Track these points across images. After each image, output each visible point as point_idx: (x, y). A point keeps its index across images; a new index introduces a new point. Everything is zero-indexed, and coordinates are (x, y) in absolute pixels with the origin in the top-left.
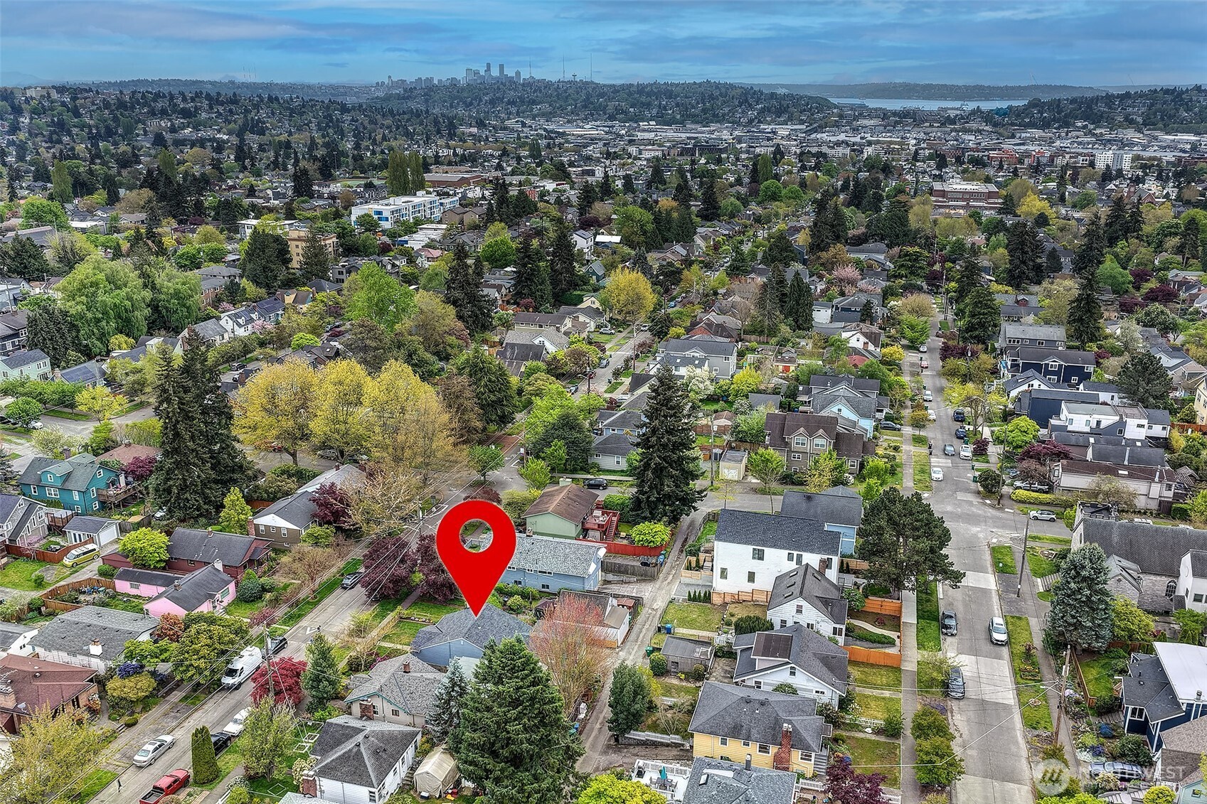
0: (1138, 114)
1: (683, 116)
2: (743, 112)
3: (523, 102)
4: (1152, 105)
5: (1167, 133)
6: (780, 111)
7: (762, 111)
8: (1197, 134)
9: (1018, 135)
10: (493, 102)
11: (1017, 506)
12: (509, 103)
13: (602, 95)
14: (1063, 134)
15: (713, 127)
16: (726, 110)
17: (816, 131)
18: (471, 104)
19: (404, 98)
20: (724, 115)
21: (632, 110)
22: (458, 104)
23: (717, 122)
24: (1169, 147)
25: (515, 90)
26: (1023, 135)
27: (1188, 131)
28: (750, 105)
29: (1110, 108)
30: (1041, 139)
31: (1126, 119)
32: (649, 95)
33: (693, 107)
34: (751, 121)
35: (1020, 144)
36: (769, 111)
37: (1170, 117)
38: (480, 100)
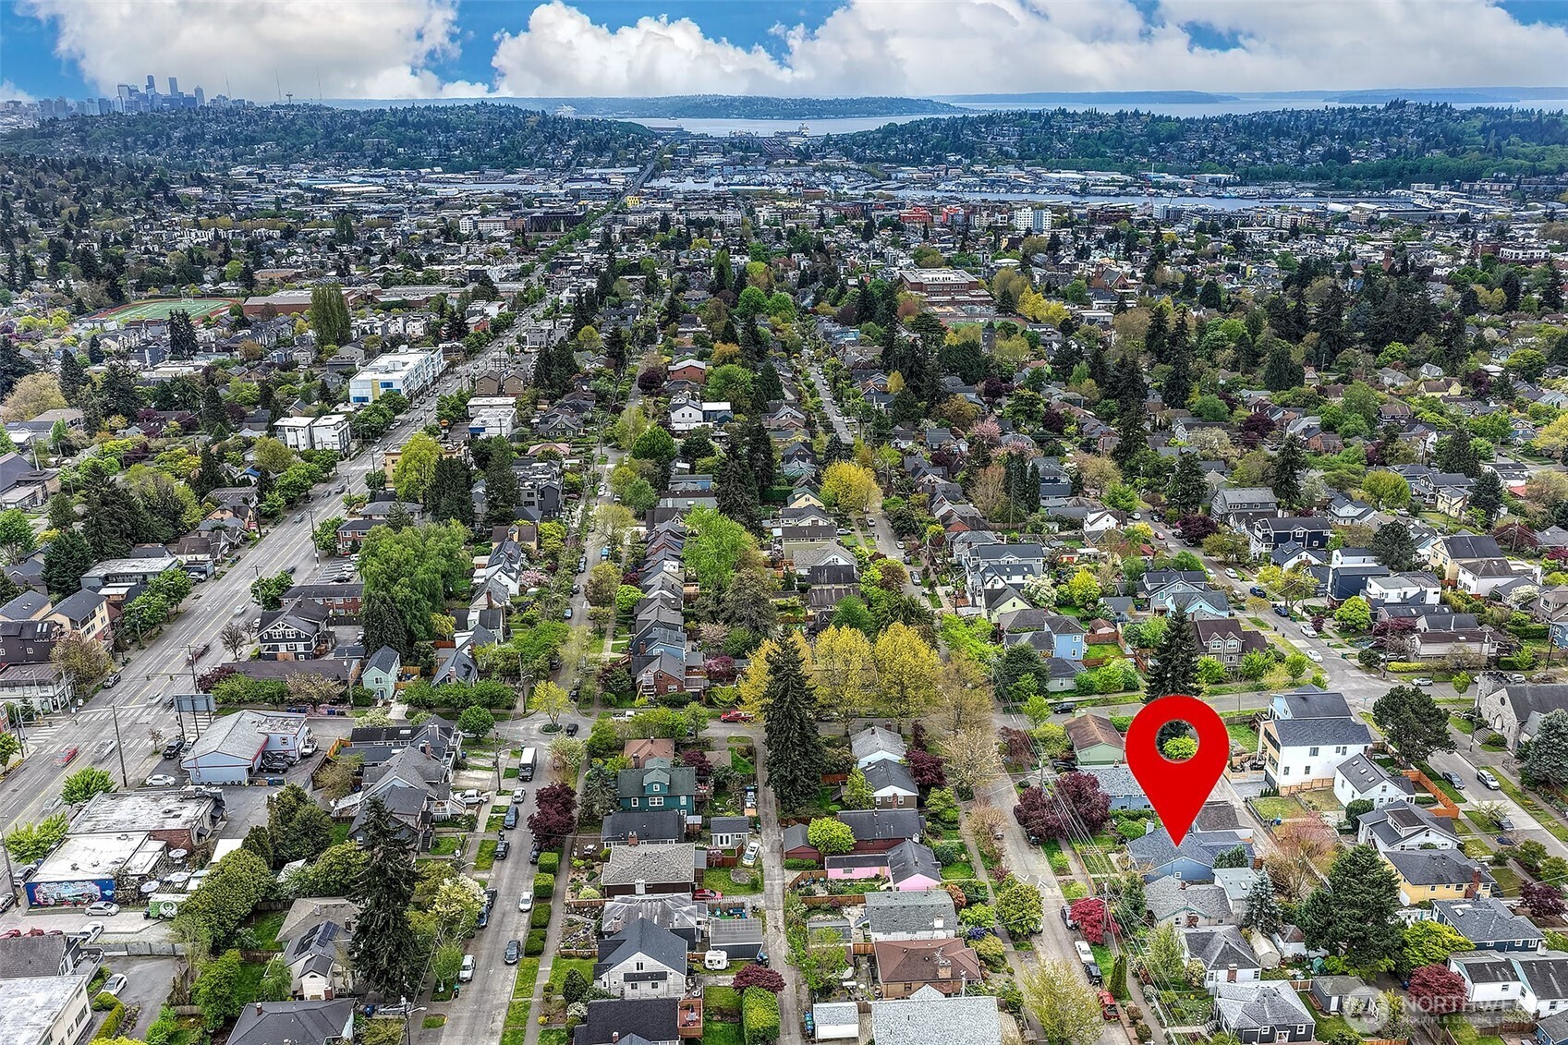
0: (1010, 142)
1: (476, 158)
2: (554, 152)
3: (236, 140)
4: (1022, 134)
5: (1050, 170)
6: (601, 148)
7: (577, 149)
8: (1079, 170)
9: (893, 176)
10: (189, 140)
11: (1397, 676)
12: (215, 141)
13: (349, 127)
14: (942, 173)
15: (523, 173)
16: (532, 148)
17: (653, 176)
18: (156, 144)
19: (43, 135)
20: (531, 156)
21: (400, 150)
22: (135, 142)
23: (524, 166)
24: (1058, 188)
25: (218, 122)
26: (900, 175)
27: (1068, 167)
28: (561, 141)
29: (979, 137)
30: (920, 180)
31: (1000, 151)
32: (417, 127)
33: (487, 146)
34: (568, 164)
35: (899, 188)
36: (586, 149)
37: (1047, 149)
38: (169, 138)
